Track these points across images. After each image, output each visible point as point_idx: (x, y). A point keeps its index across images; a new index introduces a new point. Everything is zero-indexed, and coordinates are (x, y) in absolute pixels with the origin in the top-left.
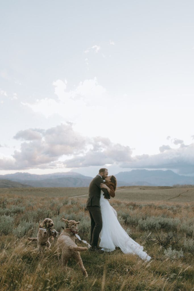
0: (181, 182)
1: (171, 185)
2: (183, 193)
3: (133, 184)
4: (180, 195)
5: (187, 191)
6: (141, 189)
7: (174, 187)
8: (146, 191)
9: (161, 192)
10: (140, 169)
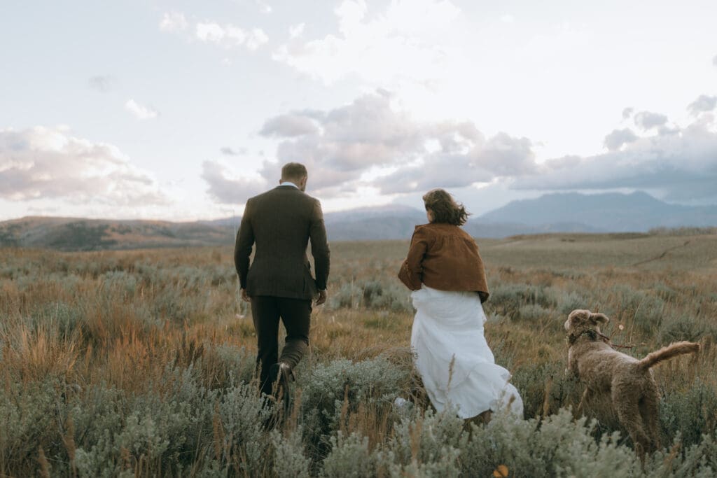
0: (672, 222)
1: (643, 230)
2: (674, 248)
3: (546, 230)
4: (664, 254)
5: (687, 243)
6: (564, 240)
7: (653, 234)
8: (578, 246)
9: (615, 246)
10: (561, 192)
